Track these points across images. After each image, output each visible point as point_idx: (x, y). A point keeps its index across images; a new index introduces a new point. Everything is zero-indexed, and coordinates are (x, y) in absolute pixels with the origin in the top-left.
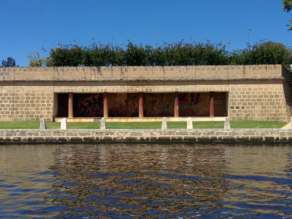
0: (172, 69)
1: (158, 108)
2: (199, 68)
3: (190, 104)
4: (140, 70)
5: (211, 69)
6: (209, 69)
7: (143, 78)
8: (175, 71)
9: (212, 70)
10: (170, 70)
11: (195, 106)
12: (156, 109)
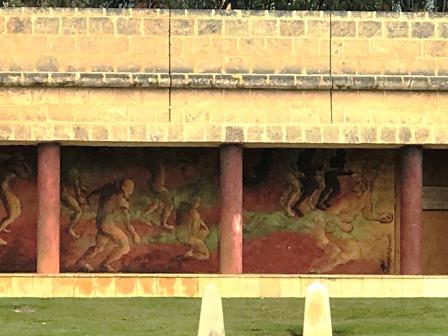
0: (213, 28)
1: (132, 228)
2: (350, 23)
3: (296, 208)
4: (47, 29)
5: (410, 30)
6: (397, 31)
7: (62, 71)
8: (224, 36)
9: (414, 34)
10: (201, 32)
11: (320, 215)
12: (119, 233)
